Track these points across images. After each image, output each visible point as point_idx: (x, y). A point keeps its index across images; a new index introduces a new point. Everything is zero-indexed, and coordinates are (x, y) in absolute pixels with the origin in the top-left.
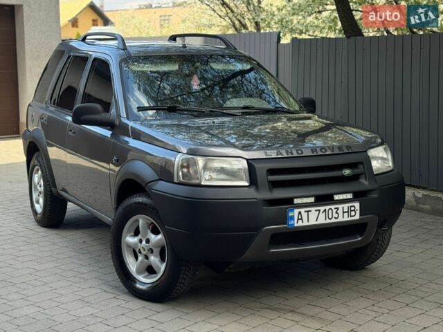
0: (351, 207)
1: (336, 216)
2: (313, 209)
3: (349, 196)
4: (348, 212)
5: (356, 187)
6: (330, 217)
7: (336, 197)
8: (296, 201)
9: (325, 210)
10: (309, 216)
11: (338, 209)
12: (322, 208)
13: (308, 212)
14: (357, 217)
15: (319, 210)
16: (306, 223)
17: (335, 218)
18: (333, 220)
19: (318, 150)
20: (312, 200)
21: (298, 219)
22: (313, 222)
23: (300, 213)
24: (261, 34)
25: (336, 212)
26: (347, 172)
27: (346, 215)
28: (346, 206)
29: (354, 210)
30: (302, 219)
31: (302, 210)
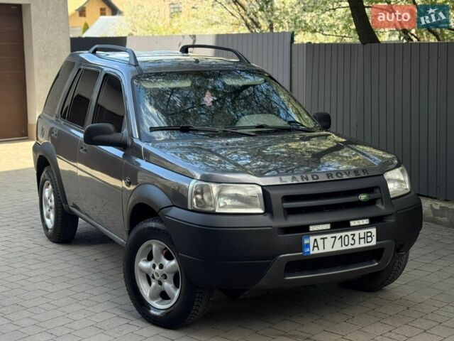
0: (367, 232)
1: (353, 242)
2: (329, 236)
3: (366, 222)
4: (364, 238)
5: (373, 212)
6: (346, 244)
7: (352, 223)
8: (312, 228)
9: (341, 237)
10: (324, 243)
11: (354, 235)
12: (338, 235)
13: (324, 239)
14: (374, 243)
15: (335, 237)
16: (321, 251)
17: (352, 244)
18: (350, 247)
19: (334, 174)
20: (328, 226)
21: (314, 247)
22: (328, 249)
23: (315, 240)
24: (274, 33)
25: (353, 239)
26: (363, 197)
27: (362, 241)
28: (362, 232)
29: (371, 236)
30: (317, 246)
31: (318, 237)
